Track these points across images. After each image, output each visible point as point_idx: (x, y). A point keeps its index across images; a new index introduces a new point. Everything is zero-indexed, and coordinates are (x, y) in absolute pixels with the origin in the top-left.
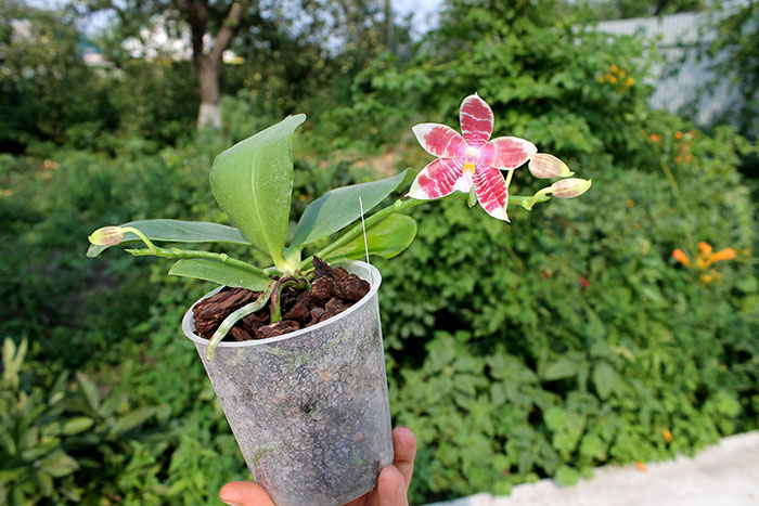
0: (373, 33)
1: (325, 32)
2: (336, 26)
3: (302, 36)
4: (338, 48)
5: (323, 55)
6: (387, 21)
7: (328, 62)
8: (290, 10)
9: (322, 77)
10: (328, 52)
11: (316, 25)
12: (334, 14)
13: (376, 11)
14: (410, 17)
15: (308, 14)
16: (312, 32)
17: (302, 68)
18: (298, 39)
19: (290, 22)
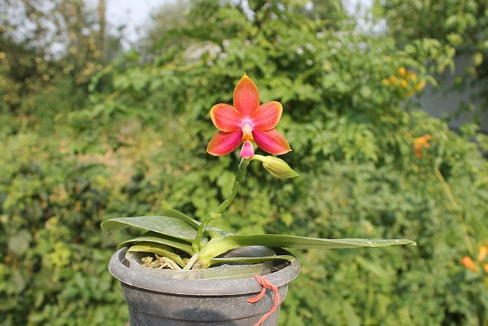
0: (92, 41)
1: (49, 38)
2: (58, 33)
3: (28, 40)
4: (60, 53)
5: (47, 58)
6: (102, 31)
7: (51, 64)
8: (14, 16)
9: (46, 77)
10: (52, 56)
11: (40, 31)
12: (56, 23)
13: (93, 23)
14: (121, 28)
15: (31, 21)
16: (36, 38)
17: (27, 68)
18: (23, 43)
19: (15, 27)
